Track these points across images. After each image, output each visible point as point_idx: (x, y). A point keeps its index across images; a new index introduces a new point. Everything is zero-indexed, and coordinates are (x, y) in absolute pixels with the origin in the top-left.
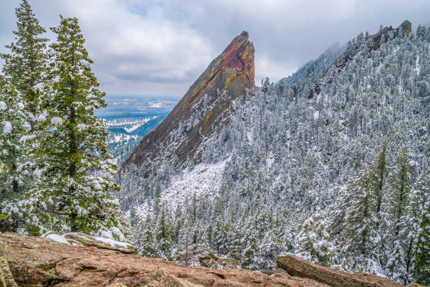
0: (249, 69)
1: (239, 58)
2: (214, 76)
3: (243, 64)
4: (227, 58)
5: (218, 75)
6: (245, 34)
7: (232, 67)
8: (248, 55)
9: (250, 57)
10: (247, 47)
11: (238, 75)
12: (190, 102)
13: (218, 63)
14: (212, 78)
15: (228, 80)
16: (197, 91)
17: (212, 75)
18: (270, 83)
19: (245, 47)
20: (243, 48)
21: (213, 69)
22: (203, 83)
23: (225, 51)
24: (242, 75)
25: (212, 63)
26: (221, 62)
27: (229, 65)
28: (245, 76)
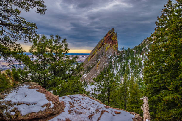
0: (115, 43)
1: (111, 39)
2: (101, 47)
3: (113, 41)
4: (106, 39)
5: (102, 46)
6: (113, 30)
7: (108, 43)
8: (114, 38)
9: (116, 39)
10: (114, 35)
11: (111, 46)
12: (91, 58)
13: (102, 41)
14: (100, 48)
15: (106, 48)
16: (94, 53)
17: (100, 47)
18: (125, 49)
19: (113, 35)
20: (112, 35)
21: (100, 44)
22: (96, 50)
23: (105, 37)
24: (112, 46)
25: (100, 42)
26: (104, 41)
27: (107, 42)
28: (114, 47)
